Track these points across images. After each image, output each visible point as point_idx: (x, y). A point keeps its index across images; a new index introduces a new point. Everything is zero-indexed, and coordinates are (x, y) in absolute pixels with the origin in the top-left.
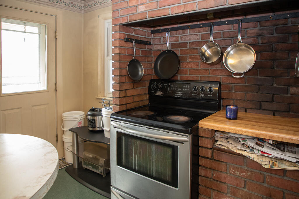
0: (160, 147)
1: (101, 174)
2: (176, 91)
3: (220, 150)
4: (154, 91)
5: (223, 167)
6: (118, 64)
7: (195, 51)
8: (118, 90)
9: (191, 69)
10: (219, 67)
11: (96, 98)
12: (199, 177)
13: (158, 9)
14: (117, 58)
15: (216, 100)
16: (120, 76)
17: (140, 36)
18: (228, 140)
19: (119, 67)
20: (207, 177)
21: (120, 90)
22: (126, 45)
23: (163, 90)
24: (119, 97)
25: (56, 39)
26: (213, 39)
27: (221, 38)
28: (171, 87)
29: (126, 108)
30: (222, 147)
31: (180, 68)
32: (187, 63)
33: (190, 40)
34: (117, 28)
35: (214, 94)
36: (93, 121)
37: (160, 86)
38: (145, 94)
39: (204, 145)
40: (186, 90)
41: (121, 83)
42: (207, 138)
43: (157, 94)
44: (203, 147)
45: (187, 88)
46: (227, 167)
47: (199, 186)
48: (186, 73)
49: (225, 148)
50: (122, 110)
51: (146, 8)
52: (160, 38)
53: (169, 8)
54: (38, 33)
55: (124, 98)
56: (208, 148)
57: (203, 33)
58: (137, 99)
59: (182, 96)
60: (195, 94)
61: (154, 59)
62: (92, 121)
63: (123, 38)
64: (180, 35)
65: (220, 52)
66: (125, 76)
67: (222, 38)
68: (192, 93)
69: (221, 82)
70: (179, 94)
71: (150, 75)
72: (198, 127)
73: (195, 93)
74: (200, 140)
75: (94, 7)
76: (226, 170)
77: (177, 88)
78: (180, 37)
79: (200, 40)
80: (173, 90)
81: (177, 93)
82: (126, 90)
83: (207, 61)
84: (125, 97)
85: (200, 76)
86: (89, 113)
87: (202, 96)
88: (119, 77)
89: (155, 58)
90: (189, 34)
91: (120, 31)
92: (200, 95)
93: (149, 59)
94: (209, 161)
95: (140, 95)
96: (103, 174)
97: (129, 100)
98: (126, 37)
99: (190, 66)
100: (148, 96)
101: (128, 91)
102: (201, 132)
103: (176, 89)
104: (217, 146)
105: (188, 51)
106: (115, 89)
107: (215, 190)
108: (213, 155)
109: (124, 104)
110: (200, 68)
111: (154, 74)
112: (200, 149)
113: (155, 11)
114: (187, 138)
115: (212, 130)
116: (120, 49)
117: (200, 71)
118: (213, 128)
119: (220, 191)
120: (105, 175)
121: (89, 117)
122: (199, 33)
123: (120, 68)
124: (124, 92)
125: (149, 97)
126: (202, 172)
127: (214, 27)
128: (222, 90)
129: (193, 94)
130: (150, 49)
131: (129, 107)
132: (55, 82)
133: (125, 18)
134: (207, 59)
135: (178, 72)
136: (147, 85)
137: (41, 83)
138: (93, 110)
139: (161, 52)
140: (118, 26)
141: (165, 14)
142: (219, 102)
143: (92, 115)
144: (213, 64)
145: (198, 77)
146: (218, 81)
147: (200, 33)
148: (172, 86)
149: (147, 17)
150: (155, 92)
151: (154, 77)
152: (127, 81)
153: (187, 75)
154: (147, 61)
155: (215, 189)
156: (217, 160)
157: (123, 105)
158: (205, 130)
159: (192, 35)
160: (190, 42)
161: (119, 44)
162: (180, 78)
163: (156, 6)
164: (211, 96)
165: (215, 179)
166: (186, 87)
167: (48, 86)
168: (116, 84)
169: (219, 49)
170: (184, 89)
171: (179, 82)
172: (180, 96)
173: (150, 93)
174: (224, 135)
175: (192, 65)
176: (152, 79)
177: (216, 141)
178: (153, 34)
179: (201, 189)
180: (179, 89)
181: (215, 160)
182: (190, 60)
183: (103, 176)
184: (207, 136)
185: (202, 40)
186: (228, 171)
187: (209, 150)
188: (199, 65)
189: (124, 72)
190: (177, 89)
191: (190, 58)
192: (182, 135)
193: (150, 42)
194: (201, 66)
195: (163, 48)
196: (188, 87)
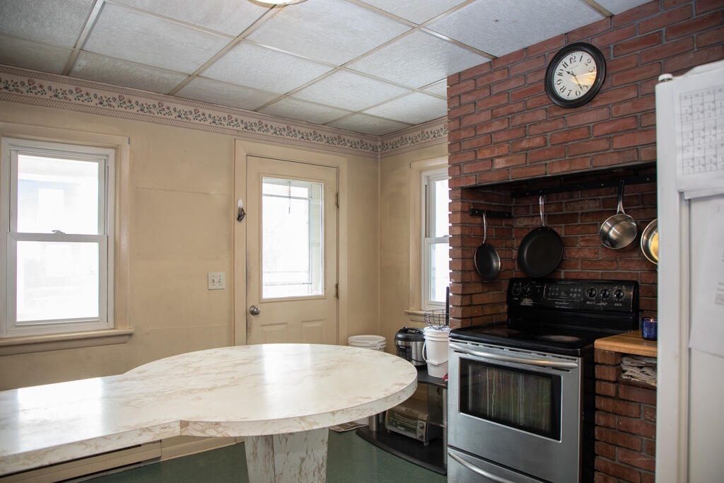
0: (532, 379)
1: (420, 439)
2: (558, 297)
3: (629, 384)
4: (517, 299)
5: (634, 410)
6: (459, 252)
7: (591, 229)
8: (459, 295)
9: (584, 259)
10: (635, 256)
11: (406, 313)
12: (596, 428)
13: (528, 164)
14: (459, 242)
15: (629, 312)
16: (463, 271)
17: (493, 204)
18: (643, 370)
19: (461, 256)
20: (608, 427)
21: (462, 295)
22: (472, 221)
23: (534, 295)
24: (461, 306)
25: (338, 207)
26: (623, 207)
27: (638, 205)
28: (547, 291)
29: (471, 323)
30: (633, 379)
31: (564, 258)
32: (576, 250)
33: (582, 208)
34: (458, 193)
35: (625, 303)
36: (408, 350)
37: (529, 289)
38: (501, 303)
39: (603, 377)
40: (575, 295)
41: (464, 283)
42: (608, 365)
43: (522, 304)
44: (601, 380)
45: (577, 293)
46: (640, 409)
47: (596, 443)
48: (575, 267)
49: (637, 380)
50: (465, 326)
51: (507, 163)
52: (528, 206)
53: (546, 164)
54: (307, 197)
55: (469, 308)
56: (609, 381)
57: (605, 197)
58: (488, 311)
59: (567, 306)
60: (591, 303)
61: (517, 243)
62: (405, 350)
63: (466, 209)
64: (564, 201)
65: (636, 229)
66: (470, 271)
67: (641, 206)
68: (587, 300)
69: (639, 282)
70: (562, 304)
71: (510, 270)
72: (594, 348)
73: (593, 301)
74: (596, 369)
75: (400, 147)
76: (640, 415)
77: (560, 292)
78: (564, 205)
79: (602, 209)
80: (552, 297)
81: (559, 302)
82: (471, 294)
83: (613, 246)
84: (470, 305)
85: (600, 272)
86: (400, 336)
87: (603, 306)
88: (460, 274)
89: (520, 242)
90: (580, 198)
91: (462, 198)
92: (601, 304)
93: (509, 243)
94: (611, 402)
95: (493, 305)
96: (424, 441)
97: (476, 311)
98: (472, 207)
99: (581, 254)
100: (506, 307)
101: (474, 297)
102: (599, 357)
103: (557, 294)
104: (624, 377)
105: (579, 228)
106: (455, 292)
107: (622, 447)
108: (617, 392)
109: (469, 318)
110: (600, 258)
111: (516, 269)
112: (597, 384)
113: (522, 168)
114: (575, 364)
115: (616, 352)
116: (462, 227)
117: (601, 263)
118: (617, 350)
119: (630, 447)
120: (428, 443)
121: (400, 343)
122: (599, 197)
123: (463, 258)
124: (468, 297)
125: (509, 309)
126: (600, 419)
127: (626, 187)
128: (640, 295)
129: (588, 303)
130: (511, 225)
131: (476, 322)
132: (335, 283)
133: (471, 178)
134: (613, 243)
135: (561, 264)
136: (505, 287)
137: (311, 284)
138: (404, 331)
139: (530, 230)
140: (460, 191)
141: (539, 173)
142: (634, 315)
143: (406, 339)
144: (624, 250)
145: (598, 273)
146: (634, 279)
147: (601, 197)
148: (550, 289)
149: (510, 177)
150: (520, 301)
151: (517, 273)
152: (473, 280)
153: (577, 271)
154: (506, 247)
155: (621, 445)
156: (624, 400)
157: (466, 318)
158: (604, 352)
159: (586, 201)
160: (582, 213)
161: (462, 219)
162: (565, 276)
163: (524, 160)
164: (620, 305)
165: (622, 429)
166: (576, 290)
167: (325, 289)
168: (456, 284)
169: (635, 224)
170: (571, 295)
171: (563, 283)
172: (564, 305)
173: (509, 301)
174: (636, 363)
175: (587, 253)
176: (514, 277)
177: (624, 372)
178: (514, 199)
179: (599, 446)
180: (563, 294)
181: (621, 399)
182: (582, 244)
183: (425, 444)
184: (607, 363)
185: (605, 209)
186: (642, 415)
187: (611, 385)
188: (600, 252)
189: (469, 265)
190: (559, 295)
191: (583, 241)
192: (568, 359)
193: (510, 214)
194: (602, 255)
195: (534, 223)
196: (580, 290)
